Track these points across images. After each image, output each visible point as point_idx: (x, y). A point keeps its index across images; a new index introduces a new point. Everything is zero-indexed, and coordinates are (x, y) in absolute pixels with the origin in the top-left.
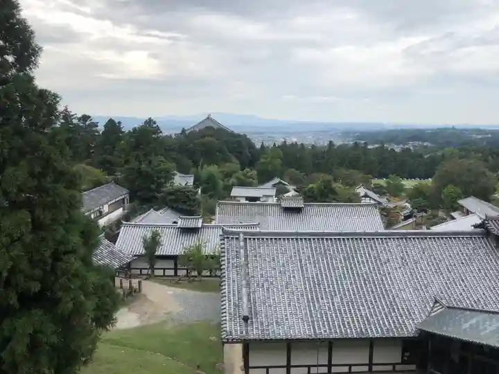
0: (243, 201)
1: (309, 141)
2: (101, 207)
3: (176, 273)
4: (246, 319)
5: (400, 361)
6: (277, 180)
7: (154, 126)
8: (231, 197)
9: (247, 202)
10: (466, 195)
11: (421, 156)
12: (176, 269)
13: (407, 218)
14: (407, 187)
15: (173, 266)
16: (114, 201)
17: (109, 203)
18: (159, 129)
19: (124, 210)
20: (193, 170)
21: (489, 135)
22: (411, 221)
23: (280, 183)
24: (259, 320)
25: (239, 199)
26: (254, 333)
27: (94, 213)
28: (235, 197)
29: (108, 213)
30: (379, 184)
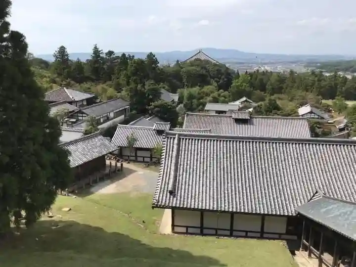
0: (213, 113)
2: (108, 114)
4: (170, 193)
5: (284, 232)
6: (244, 99)
7: (154, 58)
8: (205, 110)
9: (216, 114)
12: (151, 158)
13: (341, 130)
14: (349, 106)
15: (149, 156)
16: (118, 110)
17: (115, 111)
18: (157, 61)
19: (125, 116)
20: (179, 90)
23: (246, 101)
25: (211, 112)
27: (103, 117)
28: (208, 111)
29: (112, 119)
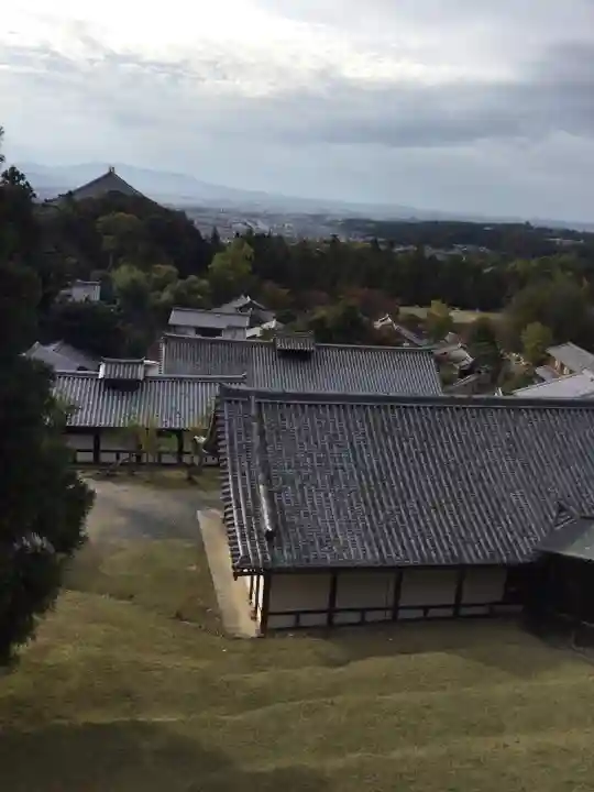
0: (192, 335)
1: (289, 231)
3: (96, 457)
4: (269, 536)
6: (245, 300)
7: (22, 182)
8: (170, 326)
9: (199, 337)
10: (559, 340)
11: (478, 270)
12: (97, 451)
13: (464, 373)
15: (91, 446)
20: (96, 273)
21: (582, 241)
22: (471, 378)
23: (251, 305)
24: (291, 537)
25: (183, 330)
26: (286, 558)
28: (175, 326)
30: (412, 315)
